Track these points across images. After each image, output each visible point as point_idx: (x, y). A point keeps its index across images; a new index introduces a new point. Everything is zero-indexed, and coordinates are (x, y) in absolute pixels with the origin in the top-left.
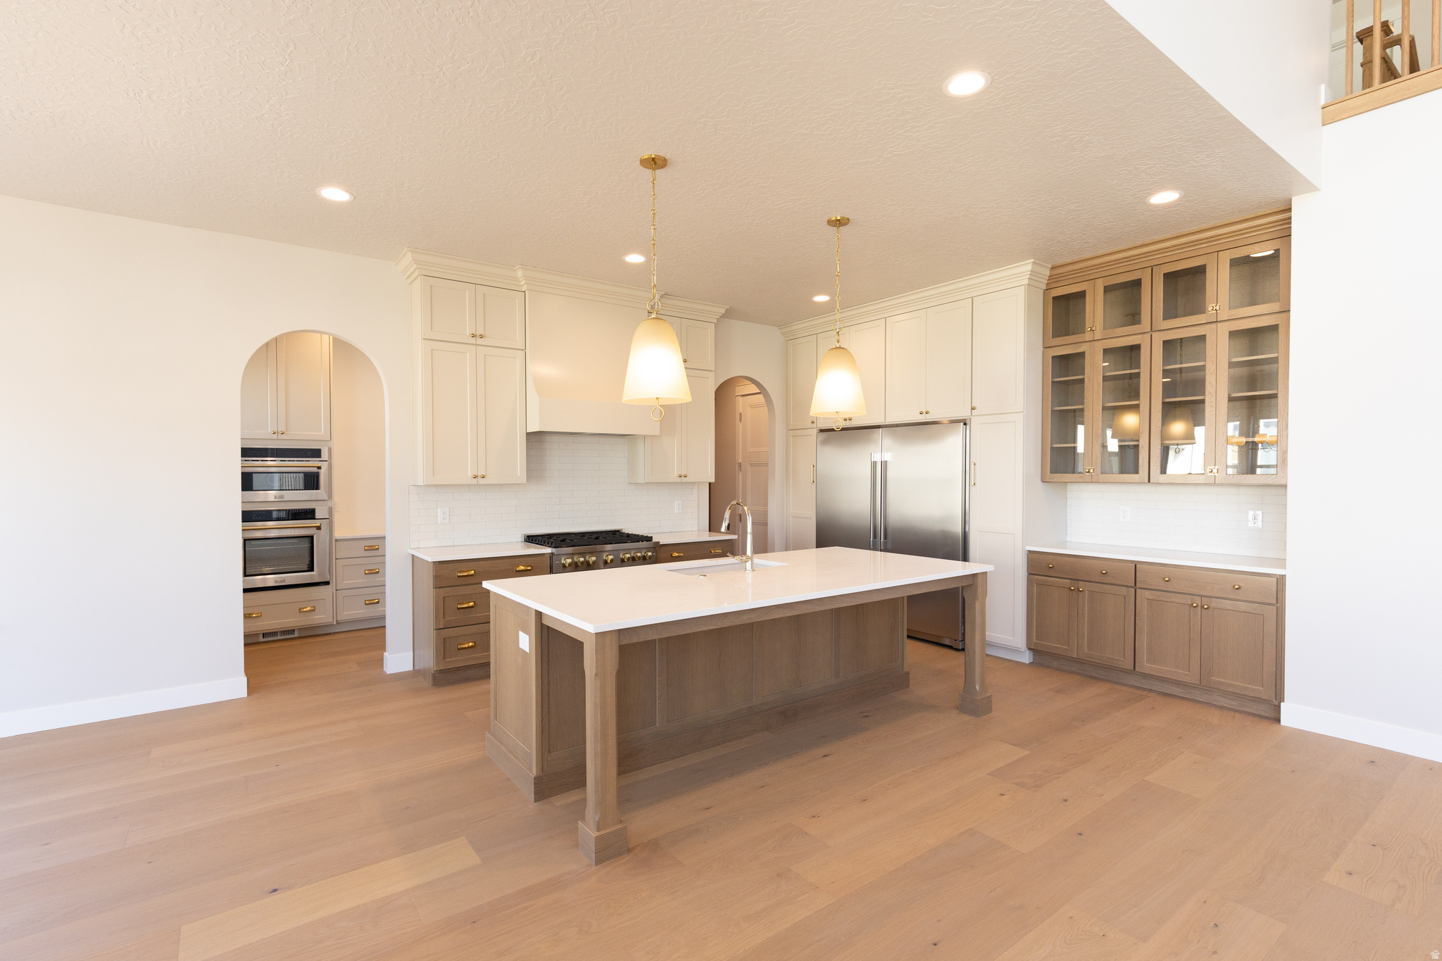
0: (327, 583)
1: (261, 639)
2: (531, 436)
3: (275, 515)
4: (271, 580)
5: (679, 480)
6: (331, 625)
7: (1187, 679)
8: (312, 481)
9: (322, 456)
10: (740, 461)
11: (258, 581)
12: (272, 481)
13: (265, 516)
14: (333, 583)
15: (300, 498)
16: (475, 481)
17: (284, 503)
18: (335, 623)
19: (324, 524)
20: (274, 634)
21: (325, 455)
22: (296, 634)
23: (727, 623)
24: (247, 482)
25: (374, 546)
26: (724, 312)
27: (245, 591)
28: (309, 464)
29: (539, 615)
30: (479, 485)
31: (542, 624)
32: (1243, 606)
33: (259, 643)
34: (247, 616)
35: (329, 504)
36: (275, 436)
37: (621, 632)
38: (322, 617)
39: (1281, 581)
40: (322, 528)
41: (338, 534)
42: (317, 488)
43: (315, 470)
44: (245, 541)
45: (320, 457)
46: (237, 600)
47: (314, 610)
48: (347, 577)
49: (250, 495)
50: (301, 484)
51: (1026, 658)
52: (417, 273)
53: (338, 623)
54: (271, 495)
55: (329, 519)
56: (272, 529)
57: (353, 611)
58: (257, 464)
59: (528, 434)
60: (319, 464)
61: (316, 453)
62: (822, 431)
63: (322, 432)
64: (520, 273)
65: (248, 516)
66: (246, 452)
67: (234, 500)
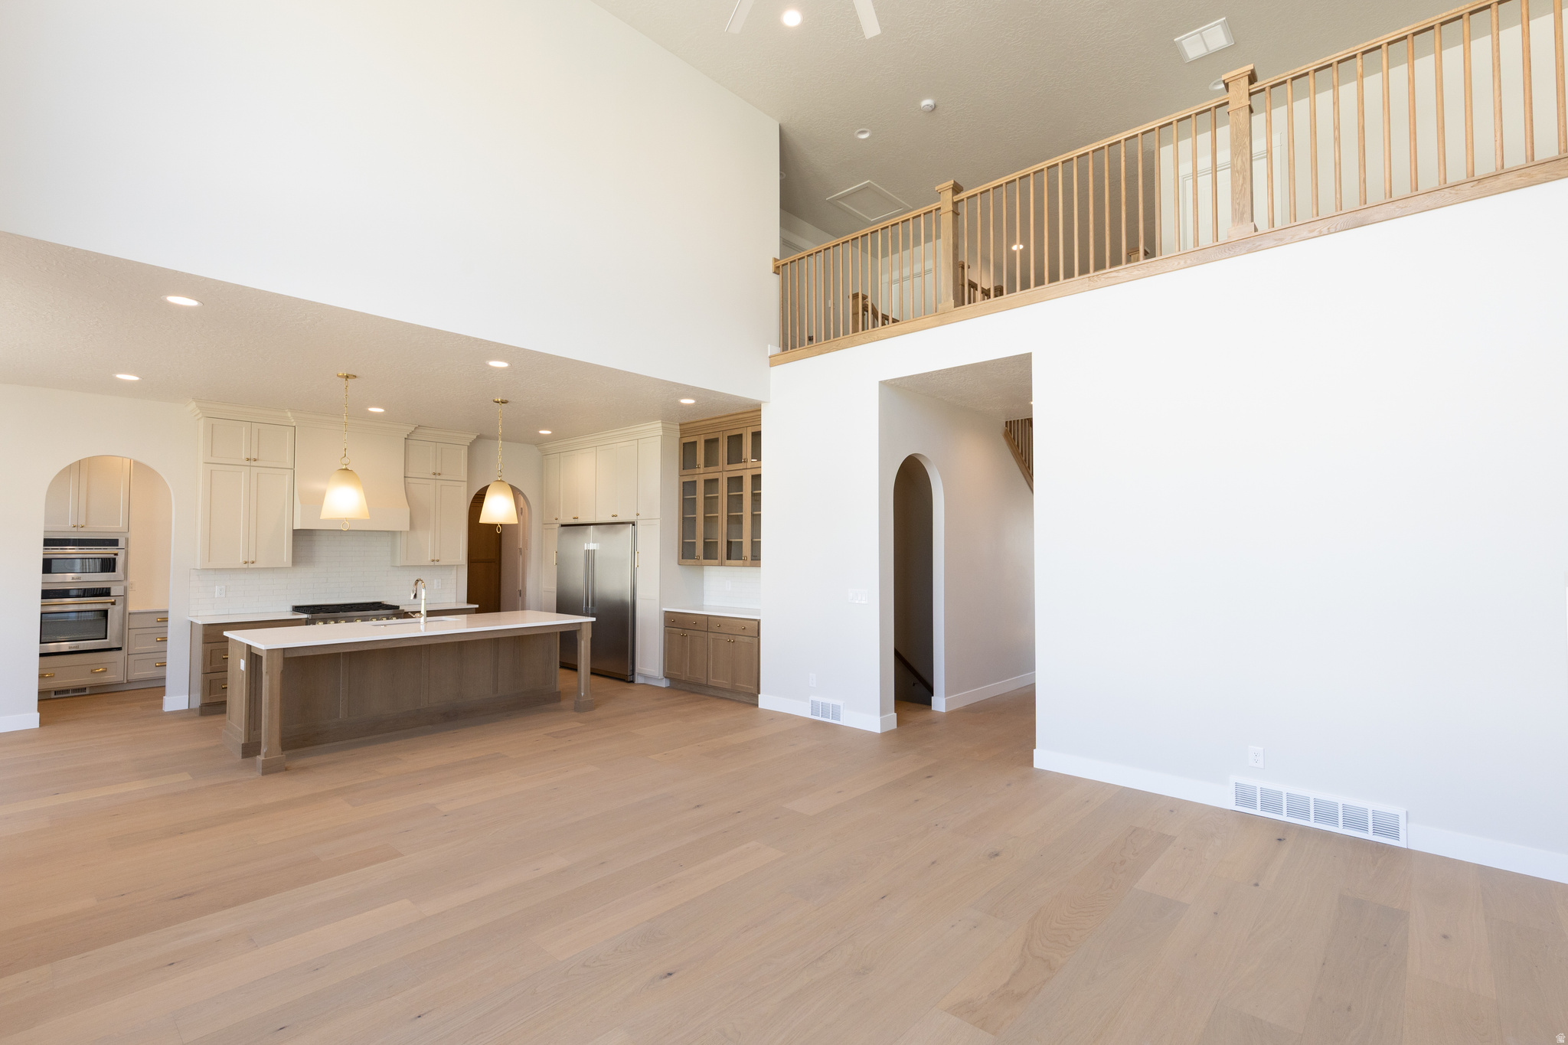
0: (120, 649)
1: (53, 696)
2: (297, 533)
3: (73, 593)
4: (65, 646)
5: (432, 563)
6: (122, 684)
7: (727, 687)
8: (108, 565)
9: (119, 544)
10: (521, 547)
11: (52, 647)
12: (73, 565)
13: (64, 594)
14: (125, 649)
15: (99, 579)
16: (245, 566)
17: (80, 584)
18: (125, 682)
19: (119, 600)
20: (67, 691)
21: (122, 544)
22: (87, 692)
23: (366, 648)
24: (47, 566)
25: (163, 618)
26: (475, 437)
27: (41, 655)
28: (106, 552)
29: (249, 647)
30: (248, 568)
31: (251, 653)
32: (747, 639)
33: (50, 699)
34: (41, 676)
35: (124, 583)
36: (75, 529)
37: (284, 649)
38: (113, 677)
39: (759, 622)
40: (117, 604)
41: (131, 608)
42: (114, 571)
43: (113, 556)
44: (42, 614)
45: (117, 546)
46: (34, 663)
47: (105, 671)
48: (138, 644)
49: (51, 577)
50: (98, 568)
51: (664, 684)
52: (200, 415)
53: (128, 682)
54: (69, 577)
55: (125, 597)
56: (70, 604)
57: (142, 672)
58: (57, 552)
59: (295, 531)
60: (116, 551)
61: (114, 543)
62: (562, 526)
63: (121, 525)
64: (289, 414)
65: (46, 594)
66: (48, 542)
67: (35, 581)
